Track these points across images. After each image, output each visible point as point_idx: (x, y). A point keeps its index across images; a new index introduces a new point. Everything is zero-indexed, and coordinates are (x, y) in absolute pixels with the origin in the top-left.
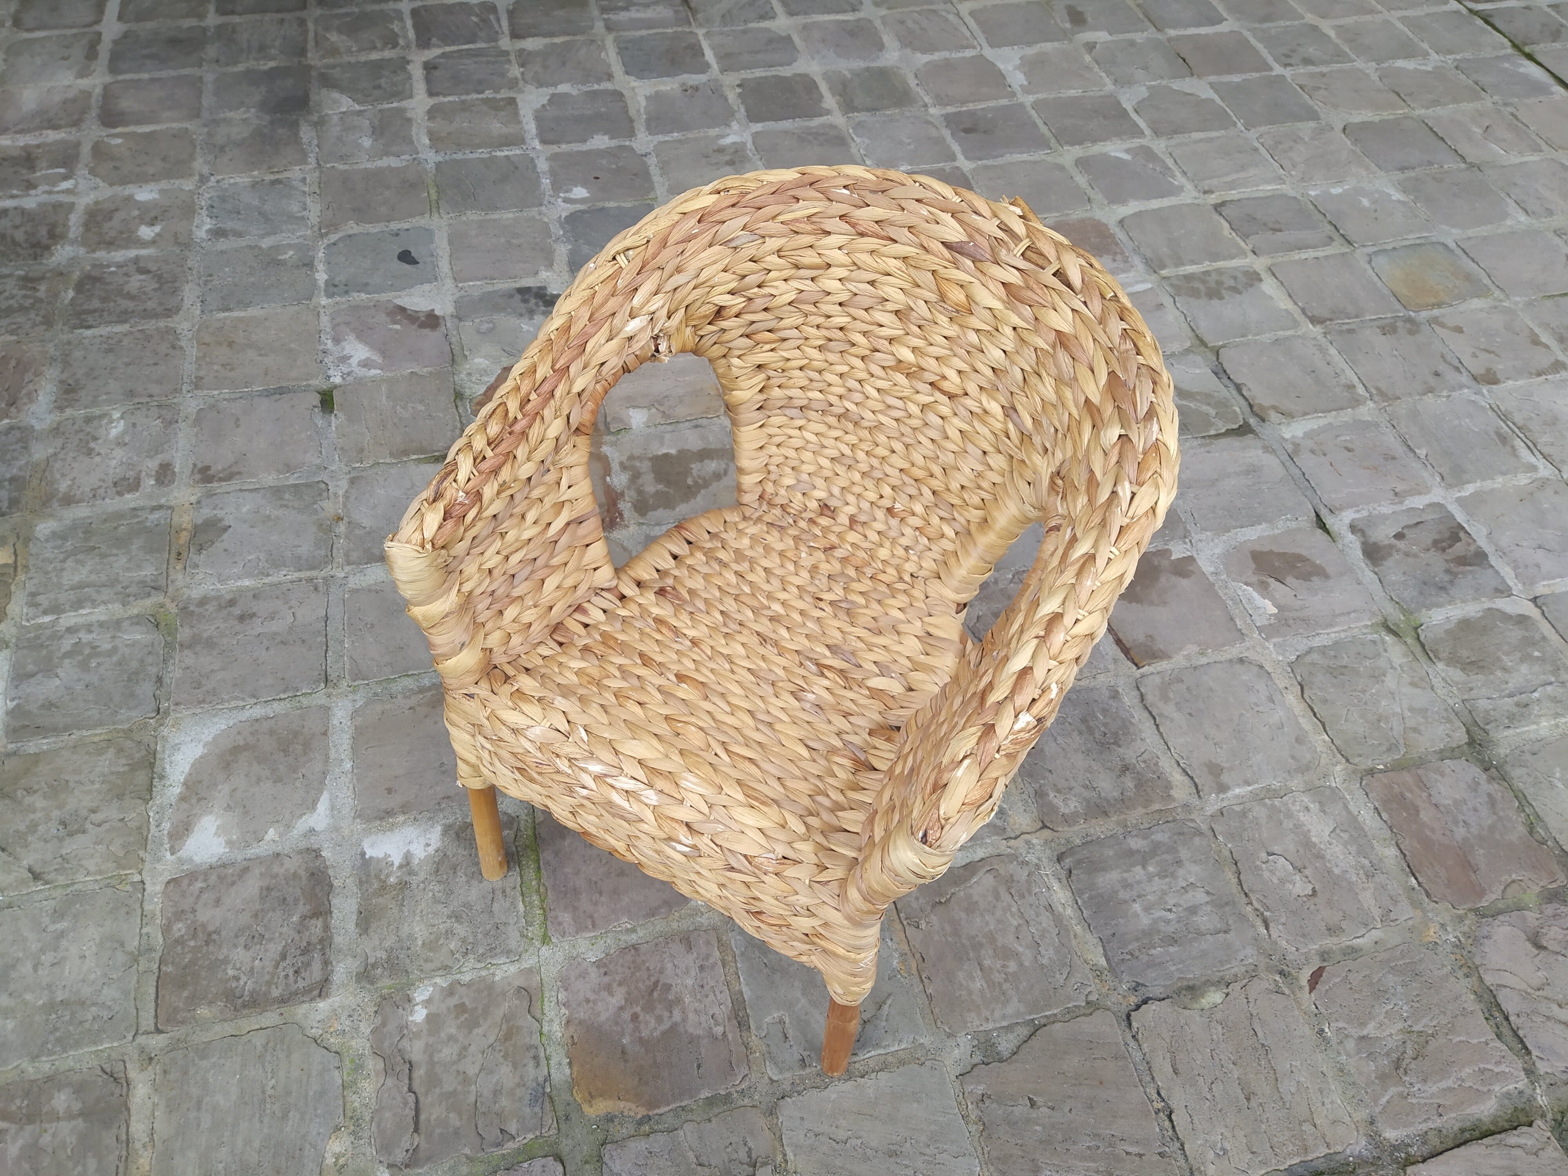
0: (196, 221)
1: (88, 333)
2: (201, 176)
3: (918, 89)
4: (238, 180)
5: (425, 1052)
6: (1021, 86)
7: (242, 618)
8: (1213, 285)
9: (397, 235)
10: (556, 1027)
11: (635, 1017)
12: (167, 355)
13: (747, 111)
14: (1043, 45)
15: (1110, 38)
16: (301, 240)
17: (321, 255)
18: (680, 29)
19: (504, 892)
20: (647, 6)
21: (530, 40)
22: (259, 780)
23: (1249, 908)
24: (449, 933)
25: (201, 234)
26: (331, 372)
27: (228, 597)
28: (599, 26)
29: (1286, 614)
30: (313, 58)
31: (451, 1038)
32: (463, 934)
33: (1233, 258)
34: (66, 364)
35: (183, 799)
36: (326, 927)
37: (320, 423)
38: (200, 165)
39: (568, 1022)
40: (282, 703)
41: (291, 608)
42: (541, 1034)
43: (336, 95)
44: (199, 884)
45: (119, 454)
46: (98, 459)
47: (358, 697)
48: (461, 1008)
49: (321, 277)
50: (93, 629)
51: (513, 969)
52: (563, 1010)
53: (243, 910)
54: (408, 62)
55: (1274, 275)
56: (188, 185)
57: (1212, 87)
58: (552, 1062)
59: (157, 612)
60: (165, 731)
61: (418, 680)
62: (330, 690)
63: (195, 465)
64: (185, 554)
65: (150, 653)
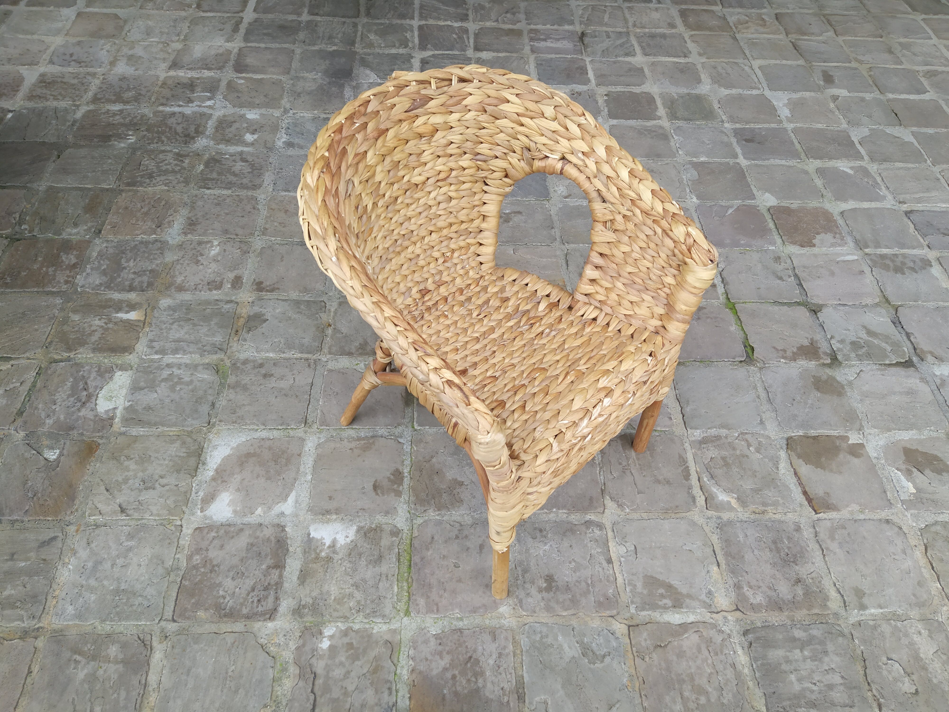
0: (278, 136)
1: (208, 192)
2: (285, 109)
3: (719, 111)
4: (305, 115)
5: (324, 669)
6: (786, 117)
7: (265, 376)
8: (899, 264)
10: (405, 672)
11: (454, 677)
12: (249, 212)
13: (609, 111)
14: (804, 93)
15: (848, 94)
18: (575, 56)
19: (387, 576)
20: (558, 40)
21: (485, 52)
22: (258, 476)
23: (869, 694)
24: (351, 596)
25: (280, 144)
27: (260, 361)
28: (527, 49)
29: (923, 495)
30: (358, 48)
31: (341, 664)
32: (359, 598)
33: (914, 249)
34: (193, 208)
35: (214, 479)
36: (281, 576)
38: (285, 102)
39: (413, 670)
40: (279, 432)
41: (293, 374)
42: (395, 674)
43: (368, 72)
44: (213, 534)
45: (214, 266)
46: (201, 267)
47: (321, 436)
48: (350, 646)
50: (182, 367)
51: (385, 628)
52: (411, 662)
53: (235, 555)
54: (412, 57)
55: (940, 263)
56: (277, 113)
57: (913, 135)
58: (400, 694)
59: (219, 364)
60: (211, 436)
61: (357, 432)
62: (307, 429)
63: (254, 280)
64: (240, 332)
65: (211, 387)
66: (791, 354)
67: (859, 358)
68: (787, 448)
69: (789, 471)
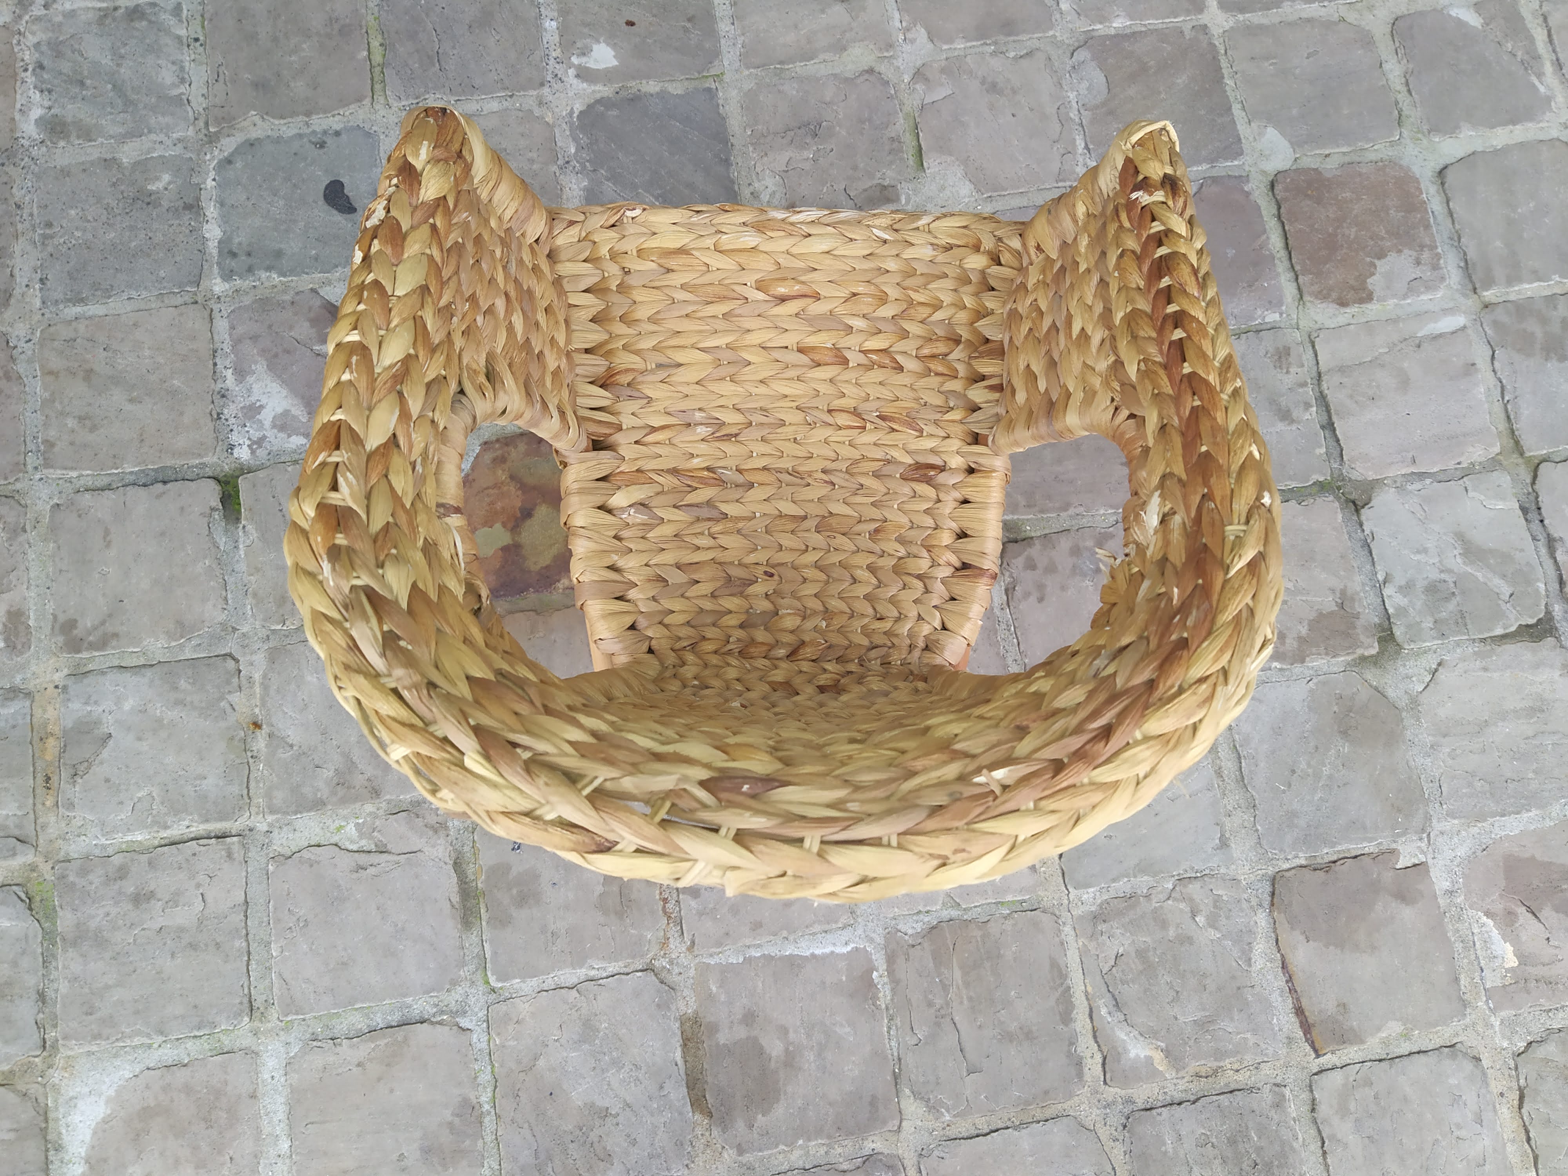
7: (137, 900)
8: (1556, 327)
9: (322, 145)
16: (178, 150)
17: (210, 183)
25: (29, 128)
26: (235, 438)
27: (117, 860)
29: (1529, 969)
37: (222, 541)
40: (197, 1043)
41: (198, 886)
47: (291, 1039)
49: (213, 232)
59: (29, 880)
60: (55, 1076)
61: (367, 1016)
62: (257, 1024)
63: (55, 617)
64: (55, 778)
65: (24, 953)
66: (1295, 644)
67: (1441, 630)
68: (1272, 904)
69: (1271, 961)
